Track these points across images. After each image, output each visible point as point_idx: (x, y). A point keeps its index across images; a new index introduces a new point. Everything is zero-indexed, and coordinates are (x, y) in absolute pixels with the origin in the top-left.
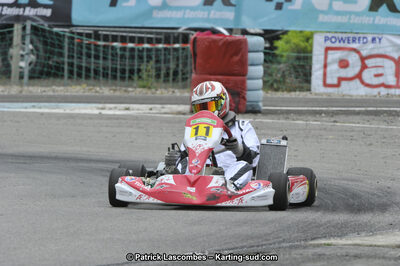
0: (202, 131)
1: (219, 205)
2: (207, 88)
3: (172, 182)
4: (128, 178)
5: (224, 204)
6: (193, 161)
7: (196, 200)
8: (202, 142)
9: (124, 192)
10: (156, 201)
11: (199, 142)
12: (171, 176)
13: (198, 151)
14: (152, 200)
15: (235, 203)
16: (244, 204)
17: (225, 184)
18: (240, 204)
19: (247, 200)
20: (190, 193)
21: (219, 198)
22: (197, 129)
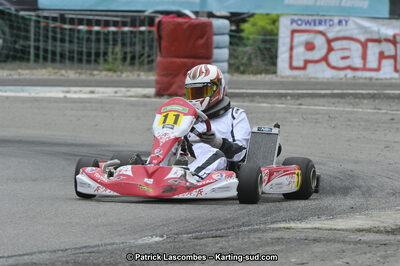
0: (171, 119)
1: (176, 197)
2: (201, 73)
3: (130, 173)
4: (89, 170)
5: (181, 196)
6: (156, 151)
7: (151, 192)
8: (169, 131)
9: (84, 184)
10: (112, 193)
11: (166, 130)
12: (129, 167)
13: (163, 141)
14: (108, 192)
15: (193, 195)
16: (203, 196)
17: (185, 175)
18: (199, 196)
19: (207, 192)
20: (147, 185)
21: (176, 189)
22: (166, 117)
